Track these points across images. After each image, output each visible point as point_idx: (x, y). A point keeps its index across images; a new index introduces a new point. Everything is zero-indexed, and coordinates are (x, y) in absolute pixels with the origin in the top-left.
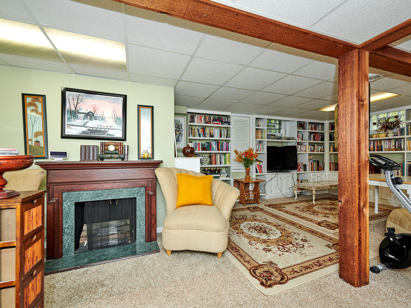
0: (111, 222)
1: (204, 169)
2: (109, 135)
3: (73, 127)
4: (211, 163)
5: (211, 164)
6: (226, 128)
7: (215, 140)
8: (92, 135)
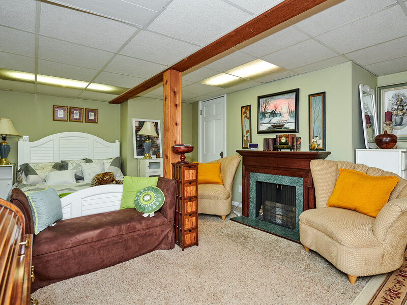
2: (285, 128)
3: (263, 125)
8: (274, 130)
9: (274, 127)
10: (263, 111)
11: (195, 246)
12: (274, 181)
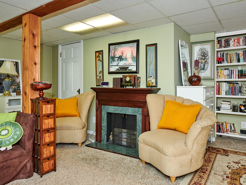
3: (113, 67)
8: (121, 71)
9: (121, 68)
10: (113, 55)
11: (54, 172)
12: (121, 112)
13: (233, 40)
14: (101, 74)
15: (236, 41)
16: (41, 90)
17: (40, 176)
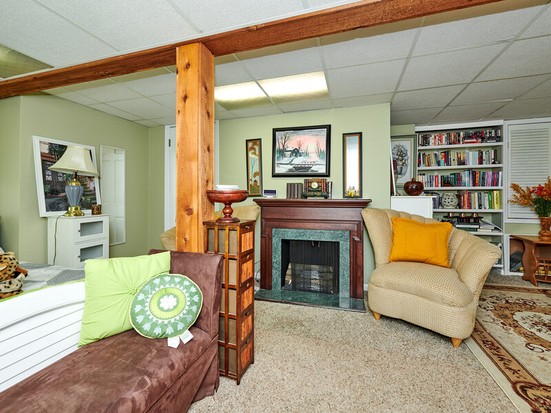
0: (313, 266)
1: (446, 215)
2: (313, 171)
3: (281, 166)
4: (459, 206)
5: (460, 208)
6: (492, 147)
7: (469, 170)
9: (297, 169)
10: (281, 148)
12: (309, 237)
13: (433, 136)
14: (257, 178)
15: (437, 137)
16: (228, 202)
17: (235, 382)
